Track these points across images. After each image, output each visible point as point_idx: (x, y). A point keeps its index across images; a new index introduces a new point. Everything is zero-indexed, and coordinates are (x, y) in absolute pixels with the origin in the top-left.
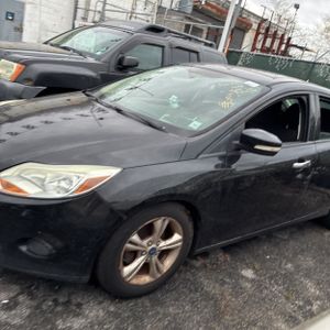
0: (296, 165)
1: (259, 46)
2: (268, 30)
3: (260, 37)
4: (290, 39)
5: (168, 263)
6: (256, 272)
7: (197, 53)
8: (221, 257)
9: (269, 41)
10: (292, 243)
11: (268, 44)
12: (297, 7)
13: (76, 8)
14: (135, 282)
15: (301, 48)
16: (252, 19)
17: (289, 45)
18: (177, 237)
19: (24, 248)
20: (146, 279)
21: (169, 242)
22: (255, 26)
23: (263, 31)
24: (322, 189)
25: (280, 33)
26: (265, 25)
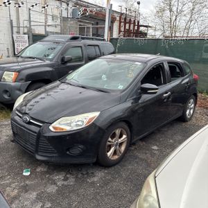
0: (165, 95)
1: (122, 29)
2: (125, 19)
3: (122, 24)
4: (138, 22)
5: (123, 148)
6: (158, 146)
7: (98, 46)
8: (141, 144)
9: (127, 25)
10: (169, 131)
11: (127, 27)
12: (139, 3)
13: (12, 27)
14: (112, 159)
15: (146, 26)
16: (116, 15)
17: (139, 26)
18: (124, 136)
19: (68, 153)
20: (116, 157)
21: (122, 139)
22: (118, 18)
23: (123, 20)
24: (177, 104)
25: (132, 20)
26: (123, 17)
